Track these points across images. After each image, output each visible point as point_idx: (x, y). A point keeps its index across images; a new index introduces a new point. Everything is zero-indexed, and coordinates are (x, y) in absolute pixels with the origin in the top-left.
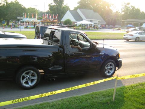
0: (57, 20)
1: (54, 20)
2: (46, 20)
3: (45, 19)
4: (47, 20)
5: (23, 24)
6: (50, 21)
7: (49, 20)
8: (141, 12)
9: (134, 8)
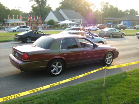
0: (41, 21)
1: (38, 21)
2: (30, 21)
4: (32, 21)
5: (9, 26)
7: (33, 21)
8: (119, 10)
9: (113, 7)
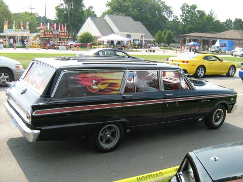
0: (65, 34)
1: (61, 34)
3: (44, 32)
4: (48, 33)
5: (5, 41)
6: (53, 35)
7: (51, 34)
8: (215, 20)
9: (204, 14)
